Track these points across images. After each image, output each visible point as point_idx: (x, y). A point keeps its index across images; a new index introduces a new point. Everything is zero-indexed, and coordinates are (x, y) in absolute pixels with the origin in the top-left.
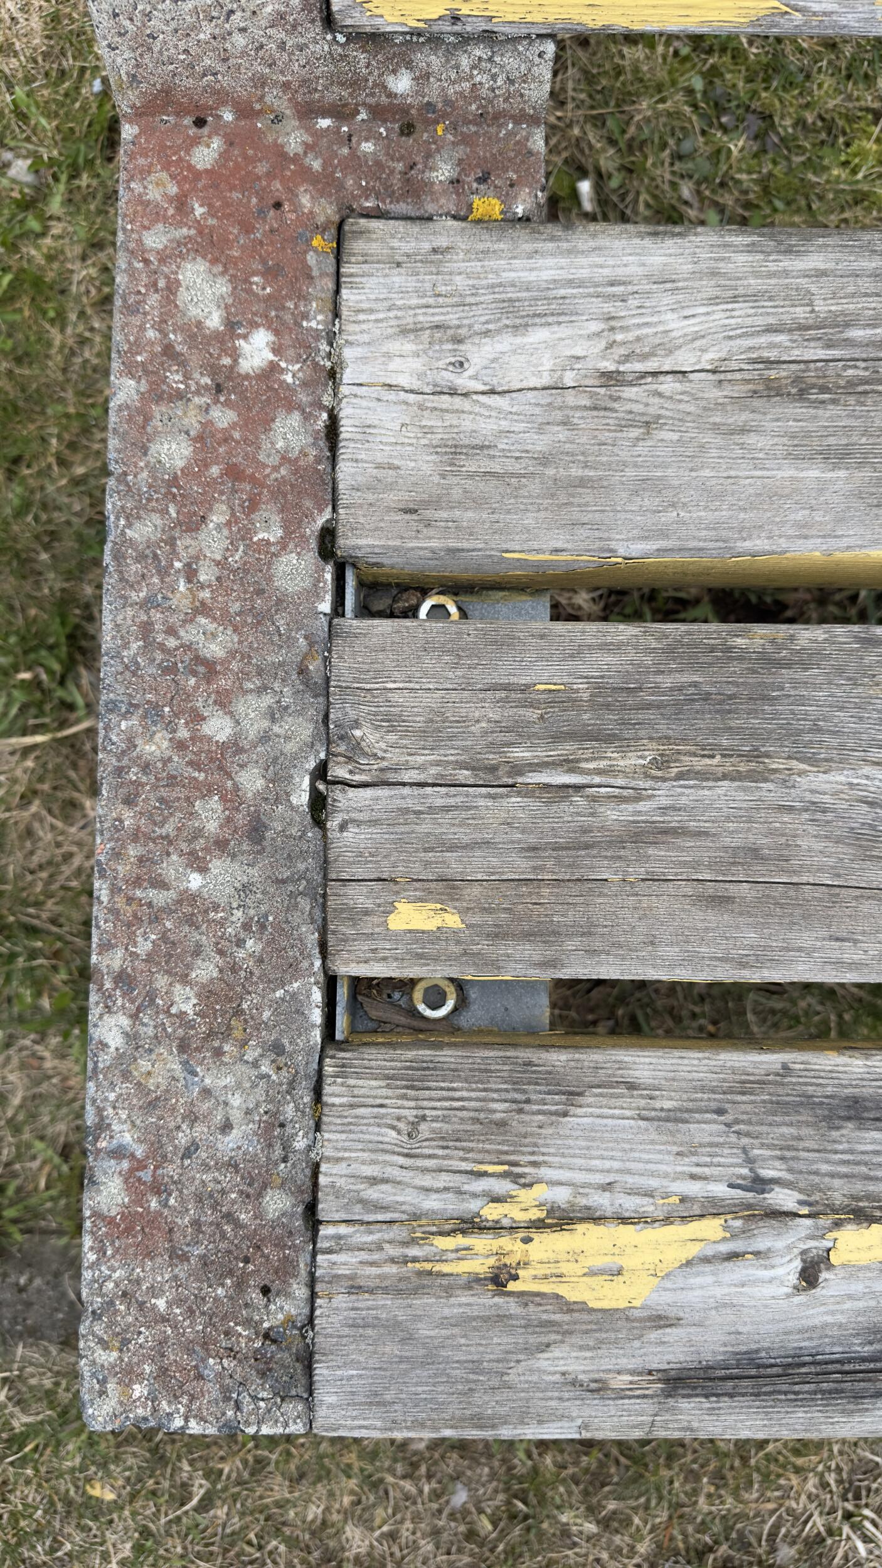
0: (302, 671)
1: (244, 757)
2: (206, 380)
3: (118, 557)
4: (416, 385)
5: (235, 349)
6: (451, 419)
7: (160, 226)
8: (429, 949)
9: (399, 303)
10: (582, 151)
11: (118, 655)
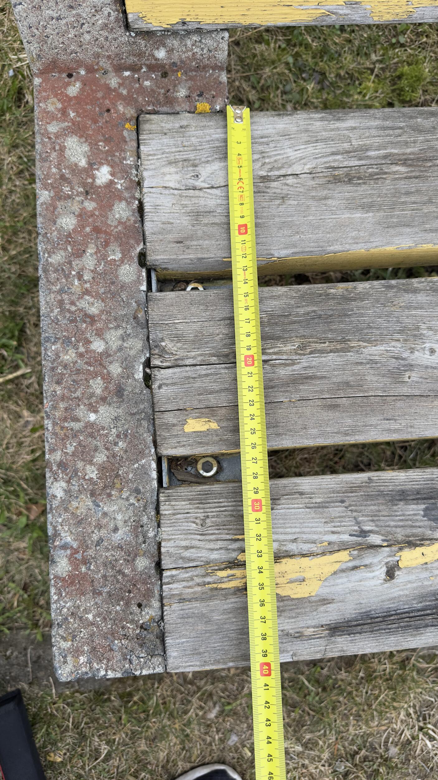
0: (135, 318)
1: (111, 358)
2: (81, 189)
3: (45, 271)
4: (178, 186)
5: (93, 175)
6: (194, 200)
7: (55, 122)
8: (204, 440)
9: (167, 151)
10: (240, 92)
11: (48, 316)
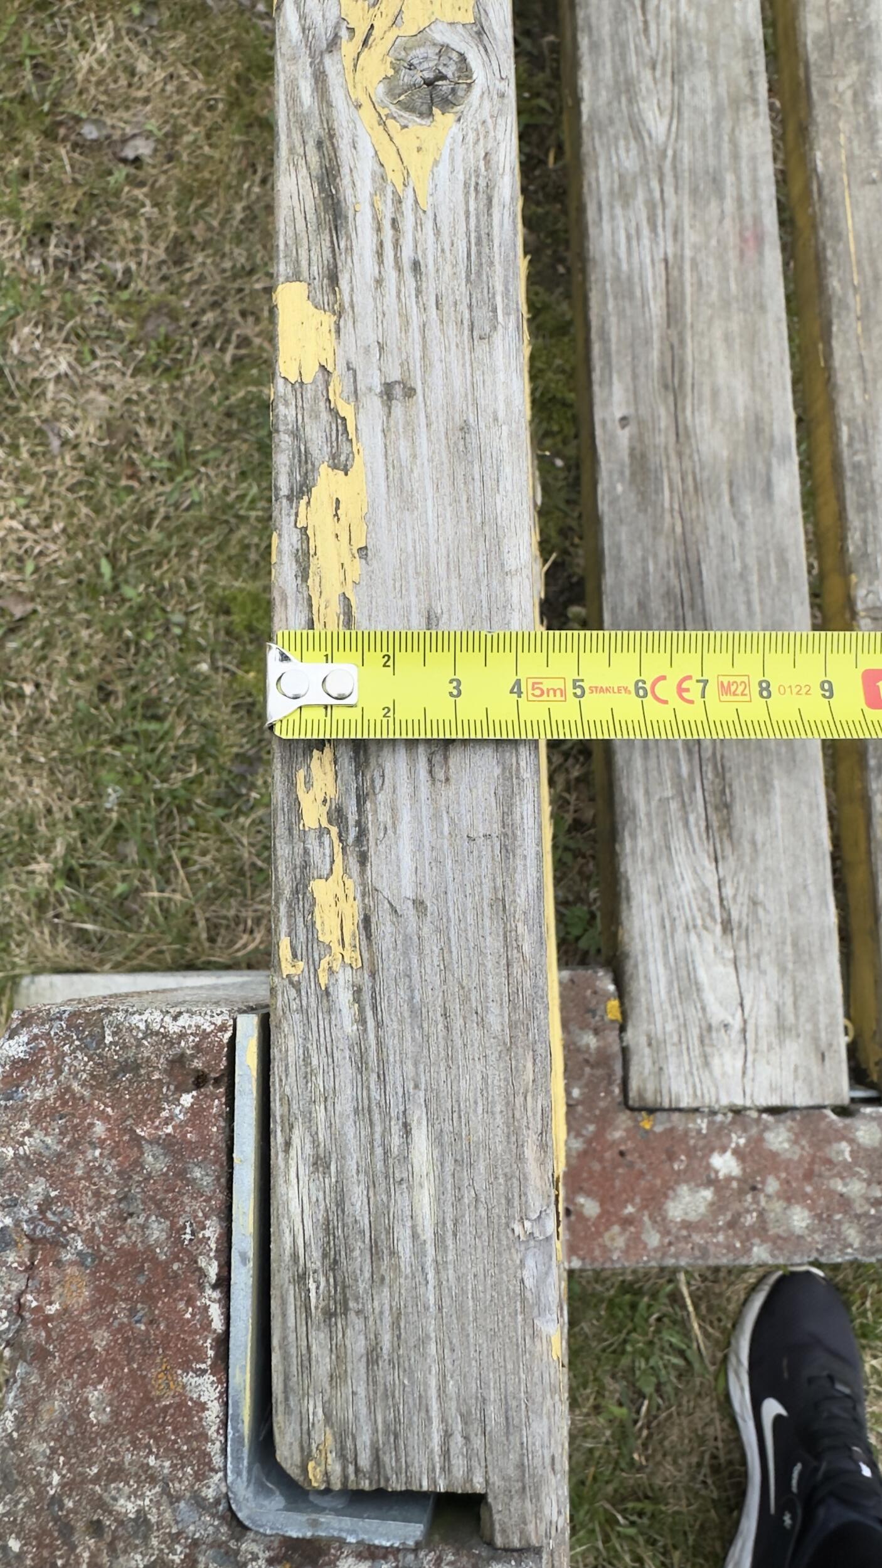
2: (749, 1198)
3: (873, 1252)
4: (741, 1055)
5: (725, 1179)
6: (761, 1032)
7: (644, 1237)
9: (687, 1068)
